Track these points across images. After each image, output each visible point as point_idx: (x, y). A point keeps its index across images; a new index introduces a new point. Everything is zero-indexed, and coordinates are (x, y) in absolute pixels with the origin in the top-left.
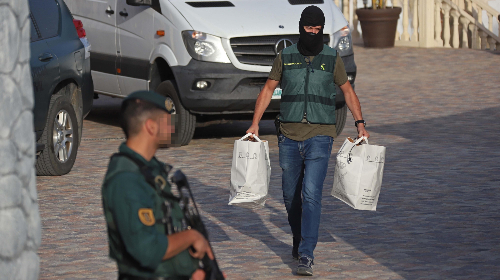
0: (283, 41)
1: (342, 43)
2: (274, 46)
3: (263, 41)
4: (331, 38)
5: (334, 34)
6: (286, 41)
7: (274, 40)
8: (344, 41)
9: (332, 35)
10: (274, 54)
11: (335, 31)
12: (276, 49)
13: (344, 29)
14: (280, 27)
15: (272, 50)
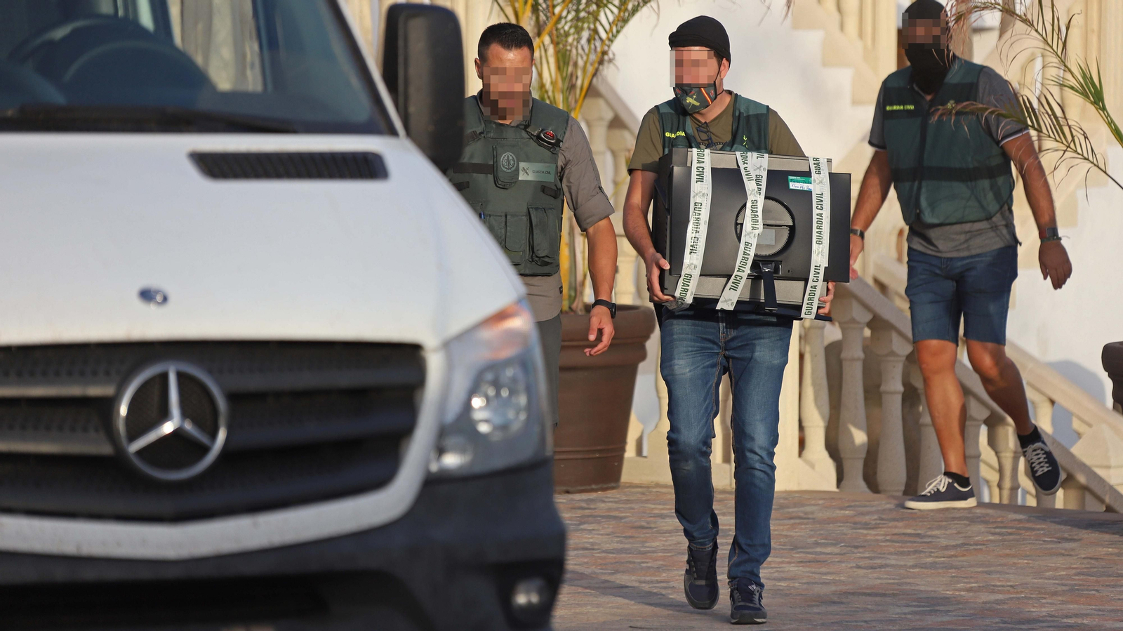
0: (164, 377)
1: (488, 399)
2: (108, 405)
3: (46, 377)
4: (435, 364)
5: (447, 345)
6: (181, 376)
7: (107, 373)
8: (497, 385)
9: (435, 350)
10: (106, 449)
11: (456, 327)
12: (121, 427)
13: (501, 316)
14: (147, 295)
15: (97, 430)
